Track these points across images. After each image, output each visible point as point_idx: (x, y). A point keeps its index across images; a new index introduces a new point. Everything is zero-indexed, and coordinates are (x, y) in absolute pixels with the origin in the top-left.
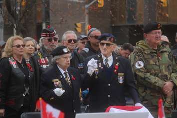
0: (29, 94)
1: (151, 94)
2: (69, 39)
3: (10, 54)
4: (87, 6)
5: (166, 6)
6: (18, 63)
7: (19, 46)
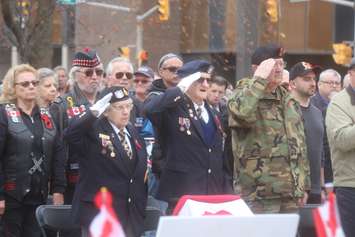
0: (40, 170)
1: (272, 173)
2: (117, 71)
3: (11, 98)
4: (140, 18)
5: (276, 20)
6: (23, 114)
7: (26, 84)
